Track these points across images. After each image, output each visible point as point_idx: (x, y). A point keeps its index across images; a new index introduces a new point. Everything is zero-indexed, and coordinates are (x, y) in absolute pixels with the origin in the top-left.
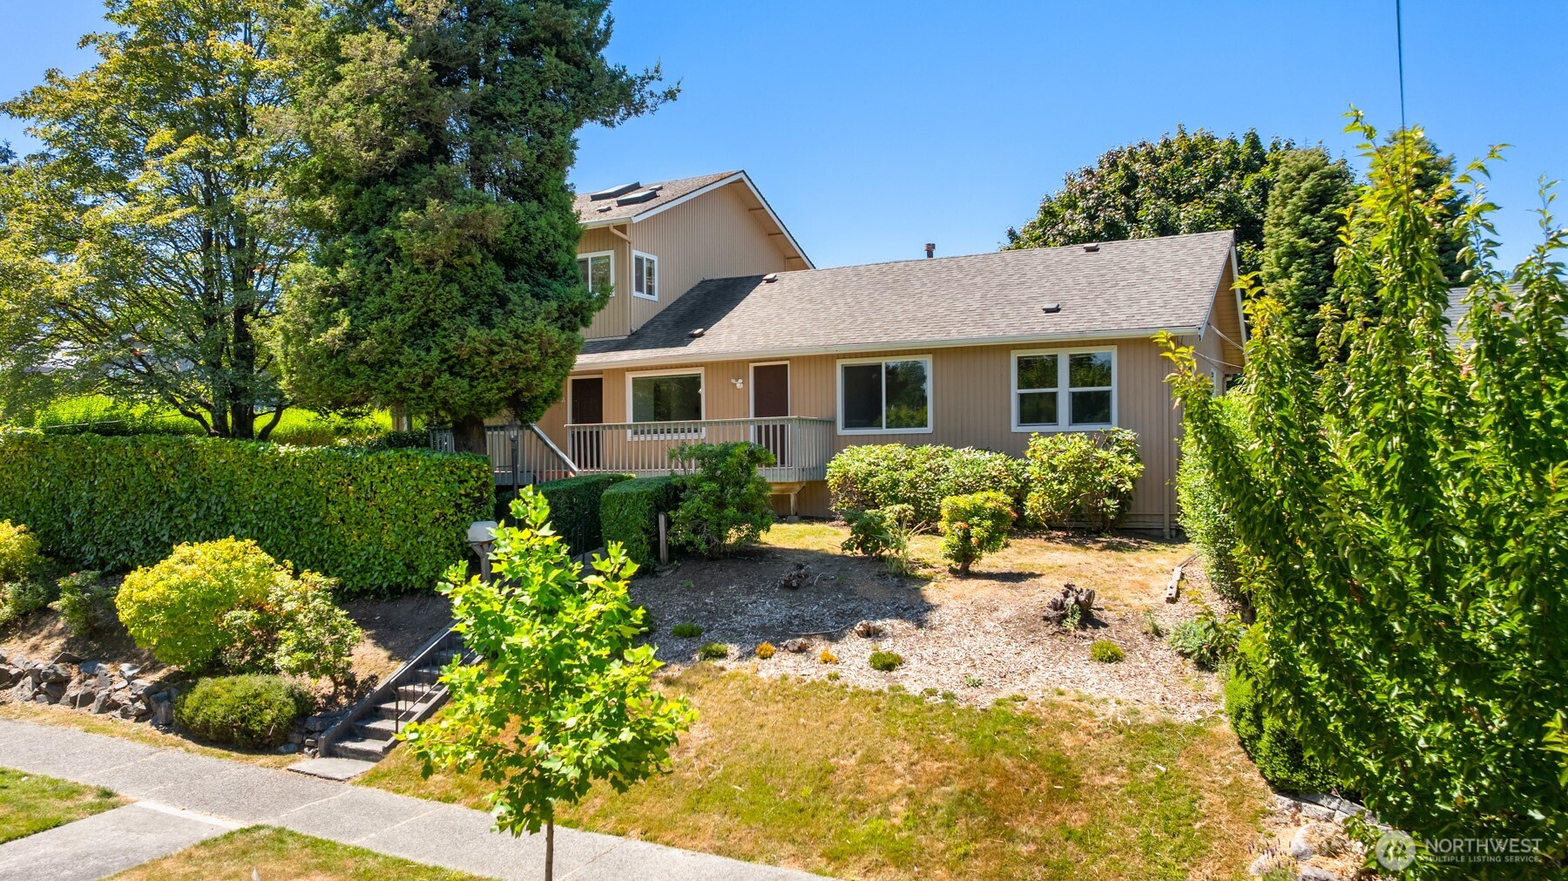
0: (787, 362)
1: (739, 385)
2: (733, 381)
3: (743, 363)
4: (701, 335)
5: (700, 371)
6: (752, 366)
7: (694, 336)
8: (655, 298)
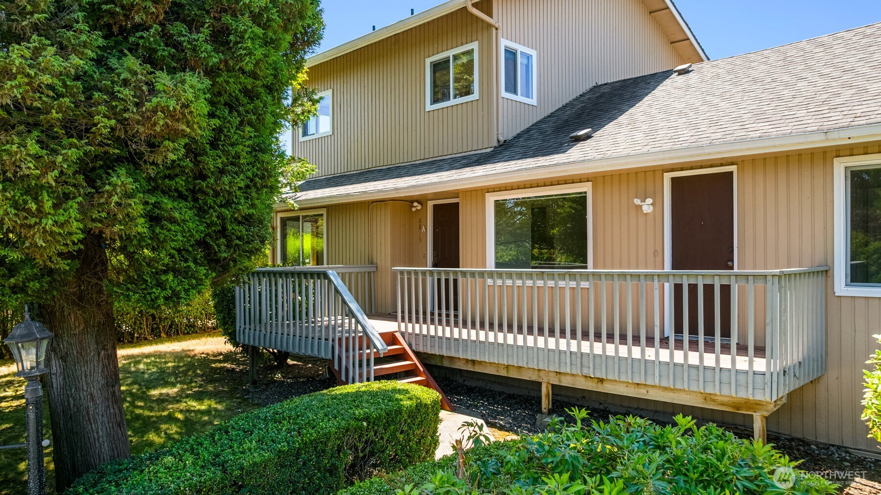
0: (733, 168)
1: (647, 208)
2: (637, 201)
3: (655, 172)
4: (588, 137)
5: (586, 188)
6: (668, 176)
7: (578, 139)
8: (533, 101)
